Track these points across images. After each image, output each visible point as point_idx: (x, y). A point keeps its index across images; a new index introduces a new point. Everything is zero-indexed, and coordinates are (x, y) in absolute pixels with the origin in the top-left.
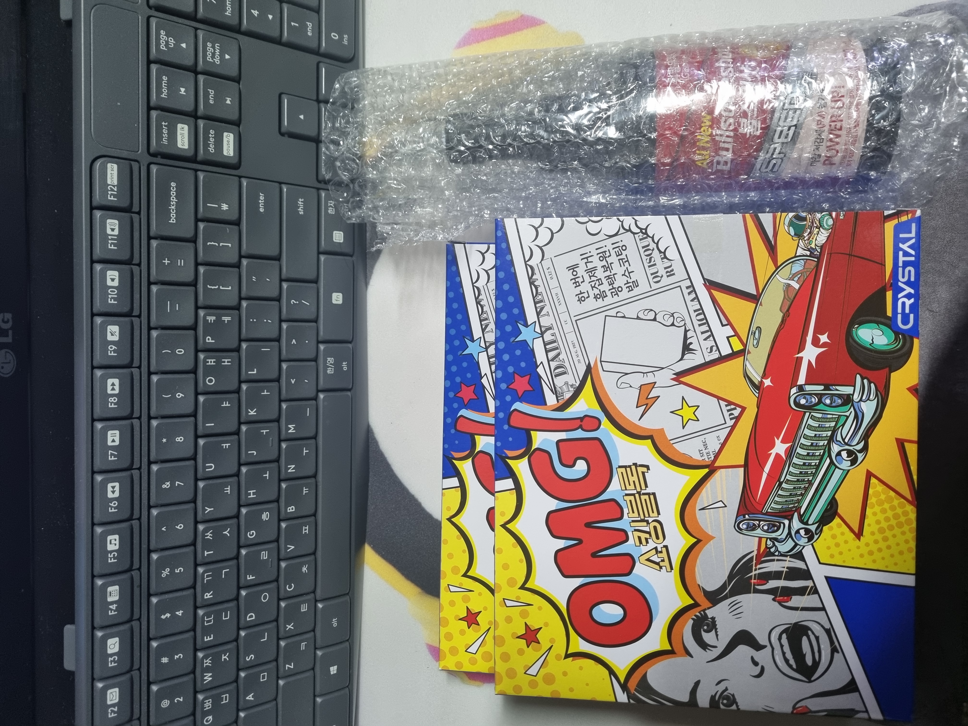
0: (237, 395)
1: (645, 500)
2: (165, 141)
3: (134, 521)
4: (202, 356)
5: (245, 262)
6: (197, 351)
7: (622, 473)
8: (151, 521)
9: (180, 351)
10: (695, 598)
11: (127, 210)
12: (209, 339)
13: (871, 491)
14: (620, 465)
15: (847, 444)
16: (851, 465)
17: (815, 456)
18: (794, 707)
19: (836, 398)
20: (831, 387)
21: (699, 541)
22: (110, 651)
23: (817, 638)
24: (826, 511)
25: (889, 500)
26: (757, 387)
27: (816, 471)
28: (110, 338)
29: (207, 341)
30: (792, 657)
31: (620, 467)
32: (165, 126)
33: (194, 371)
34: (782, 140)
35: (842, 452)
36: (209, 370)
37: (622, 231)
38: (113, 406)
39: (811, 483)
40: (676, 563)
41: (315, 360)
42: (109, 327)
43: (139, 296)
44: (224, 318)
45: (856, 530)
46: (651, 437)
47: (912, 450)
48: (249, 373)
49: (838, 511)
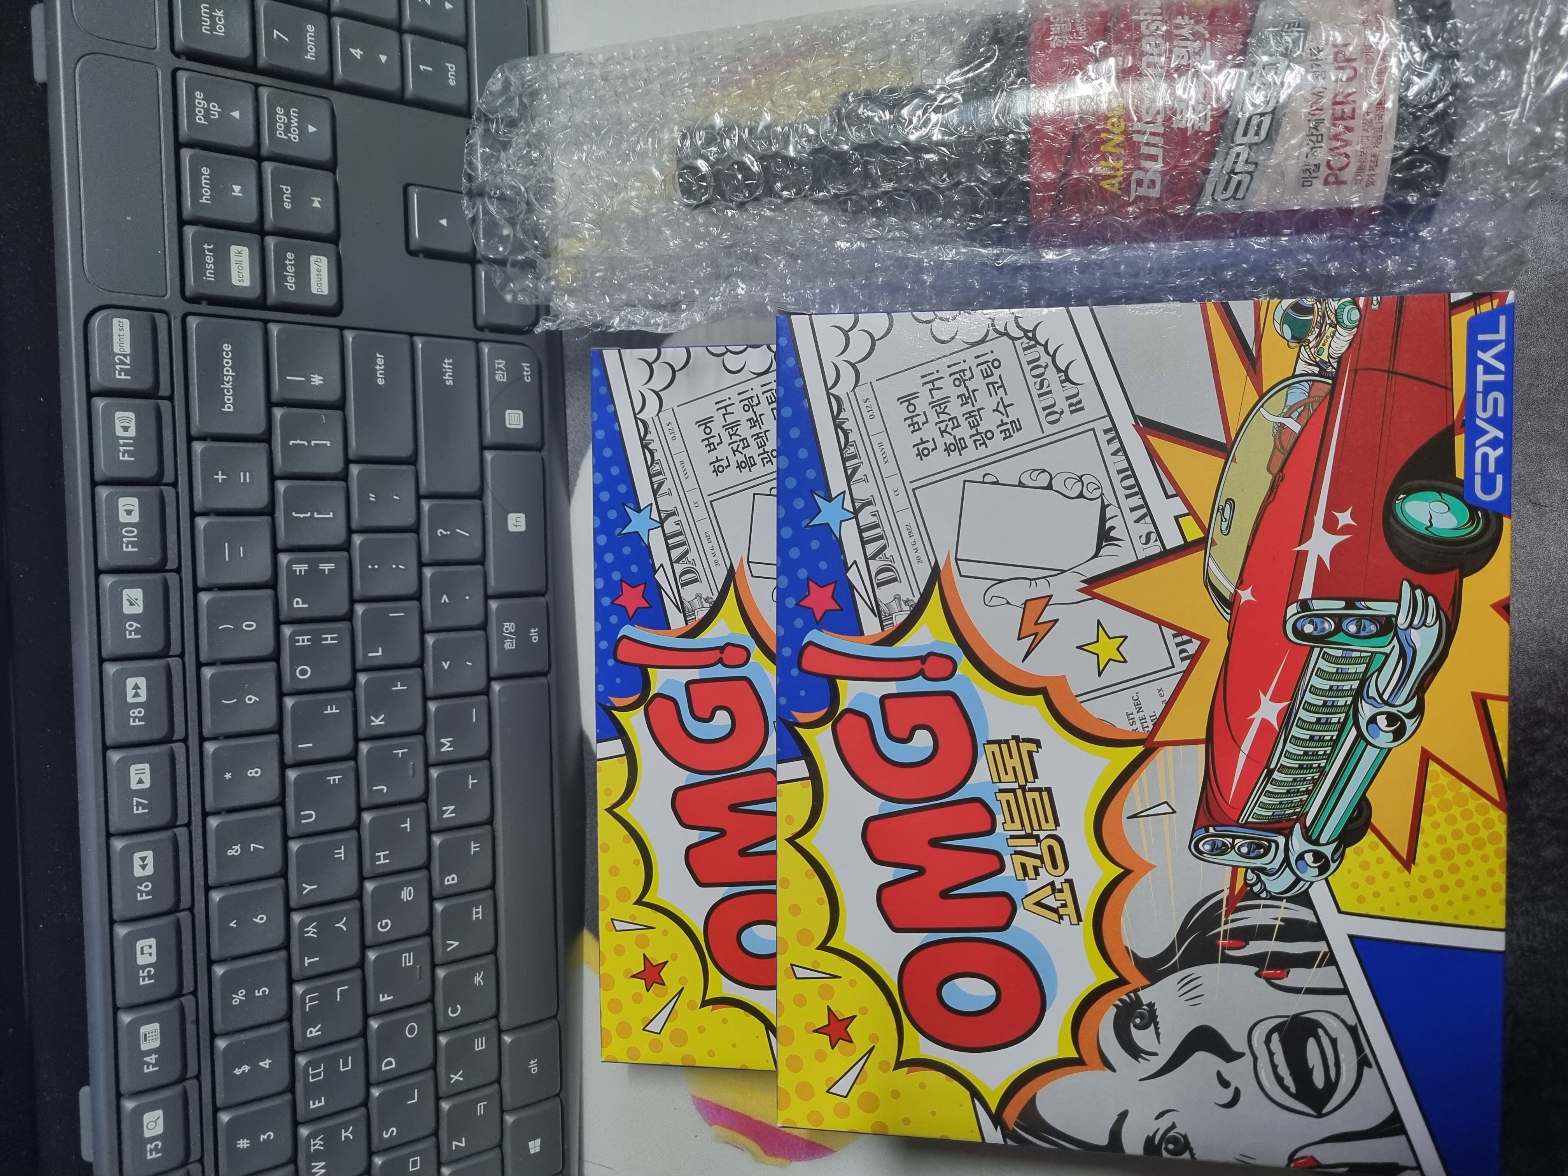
0: (350, 693)
1: (1034, 800)
2: (210, 276)
3: (182, 914)
4: (287, 631)
5: (355, 469)
6: (278, 623)
7: (993, 753)
8: (210, 913)
9: (250, 626)
10: (1121, 971)
11: (151, 394)
12: (298, 603)
13: (1429, 786)
14: (990, 739)
15: (1386, 703)
16: (1395, 740)
17: (1331, 723)
18: (1291, 1158)
19: (1367, 623)
20: (1358, 604)
21: (1127, 872)
22: (147, 1134)
23: (1334, 1042)
24: (1351, 820)
25: (1461, 801)
26: (1228, 603)
27: (1332, 751)
28: (127, 609)
29: (295, 606)
30: (1288, 1073)
31: (990, 742)
32: (209, 250)
33: (275, 657)
34: (1251, 138)
35: (1378, 718)
36: (300, 656)
37: (992, 334)
38: (137, 723)
39: (1323, 772)
40: (1088, 909)
41: (484, 626)
42: (125, 592)
43: (175, 537)
44: (322, 566)
45: (1404, 854)
46: (1042, 691)
47: (1500, 713)
48: (370, 655)
49: (1372, 820)
